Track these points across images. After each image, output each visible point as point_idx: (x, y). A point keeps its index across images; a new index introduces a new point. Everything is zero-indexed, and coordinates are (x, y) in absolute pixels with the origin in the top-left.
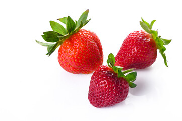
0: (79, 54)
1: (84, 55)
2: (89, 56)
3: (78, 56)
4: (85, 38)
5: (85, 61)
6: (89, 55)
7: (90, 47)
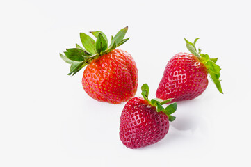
0: (105, 80)
1: (111, 83)
2: (117, 85)
3: (104, 83)
4: (116, 62)
5: (111, 90)
6: (118, 83)
7: (120, 74)
